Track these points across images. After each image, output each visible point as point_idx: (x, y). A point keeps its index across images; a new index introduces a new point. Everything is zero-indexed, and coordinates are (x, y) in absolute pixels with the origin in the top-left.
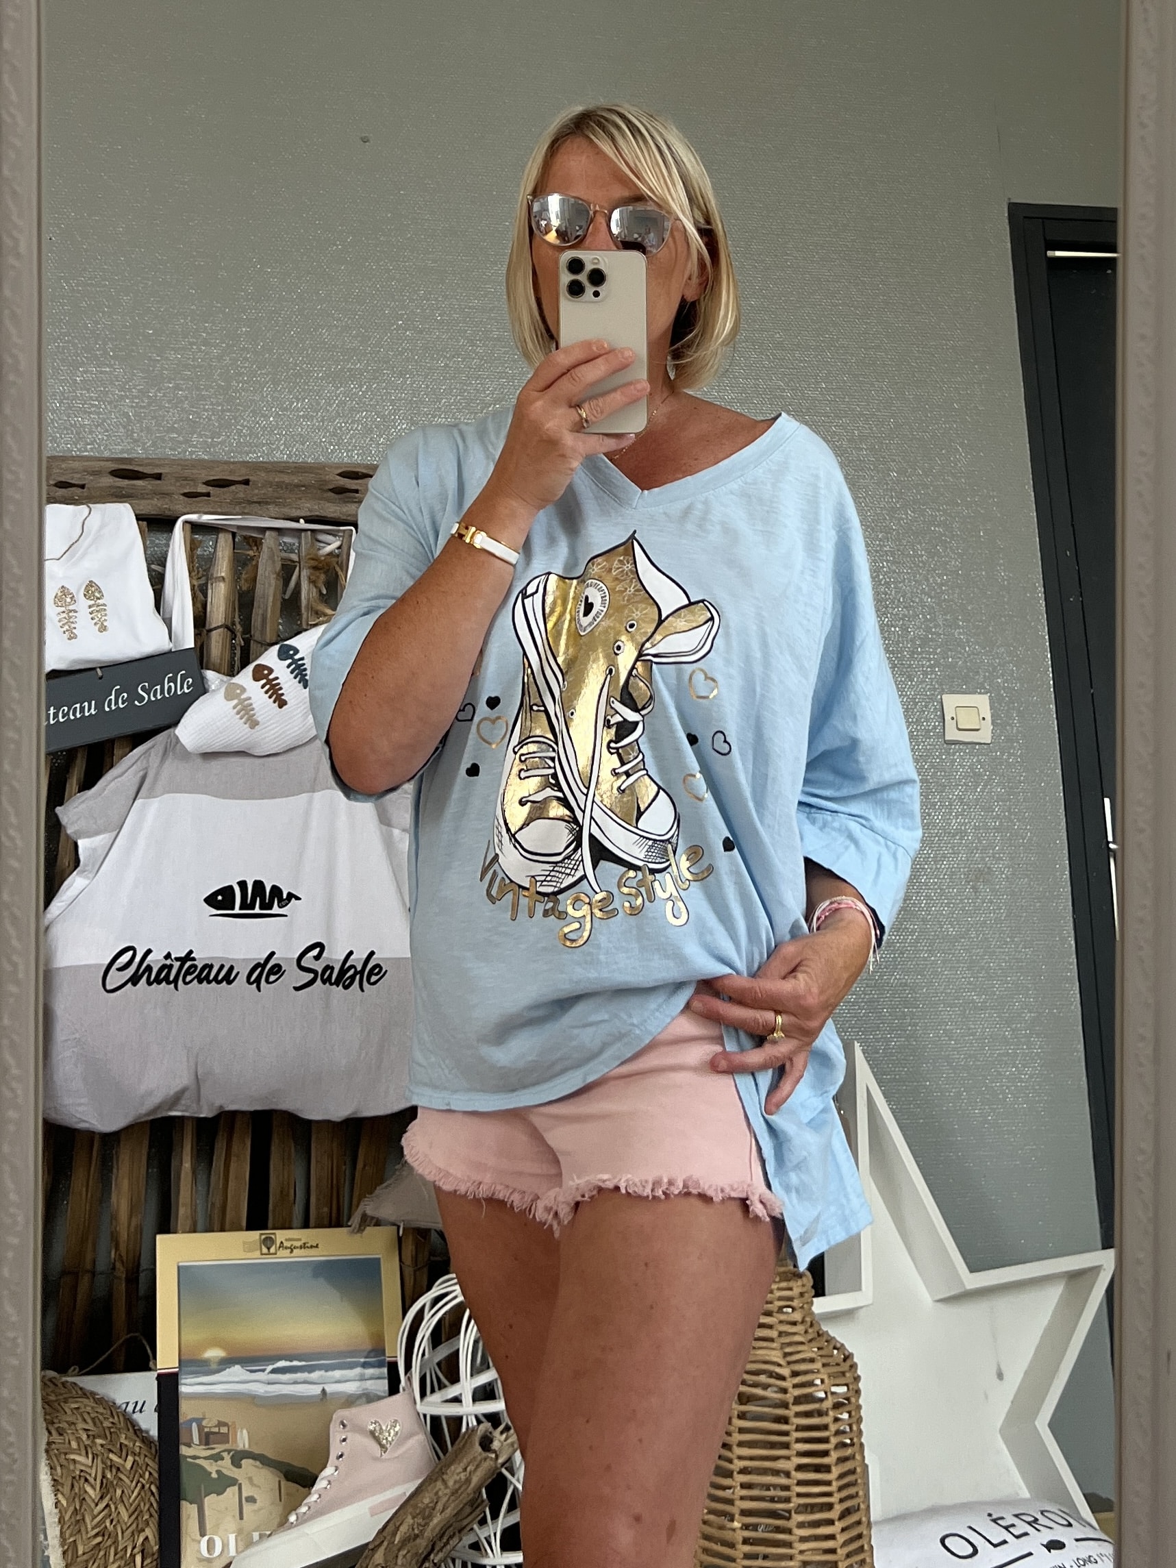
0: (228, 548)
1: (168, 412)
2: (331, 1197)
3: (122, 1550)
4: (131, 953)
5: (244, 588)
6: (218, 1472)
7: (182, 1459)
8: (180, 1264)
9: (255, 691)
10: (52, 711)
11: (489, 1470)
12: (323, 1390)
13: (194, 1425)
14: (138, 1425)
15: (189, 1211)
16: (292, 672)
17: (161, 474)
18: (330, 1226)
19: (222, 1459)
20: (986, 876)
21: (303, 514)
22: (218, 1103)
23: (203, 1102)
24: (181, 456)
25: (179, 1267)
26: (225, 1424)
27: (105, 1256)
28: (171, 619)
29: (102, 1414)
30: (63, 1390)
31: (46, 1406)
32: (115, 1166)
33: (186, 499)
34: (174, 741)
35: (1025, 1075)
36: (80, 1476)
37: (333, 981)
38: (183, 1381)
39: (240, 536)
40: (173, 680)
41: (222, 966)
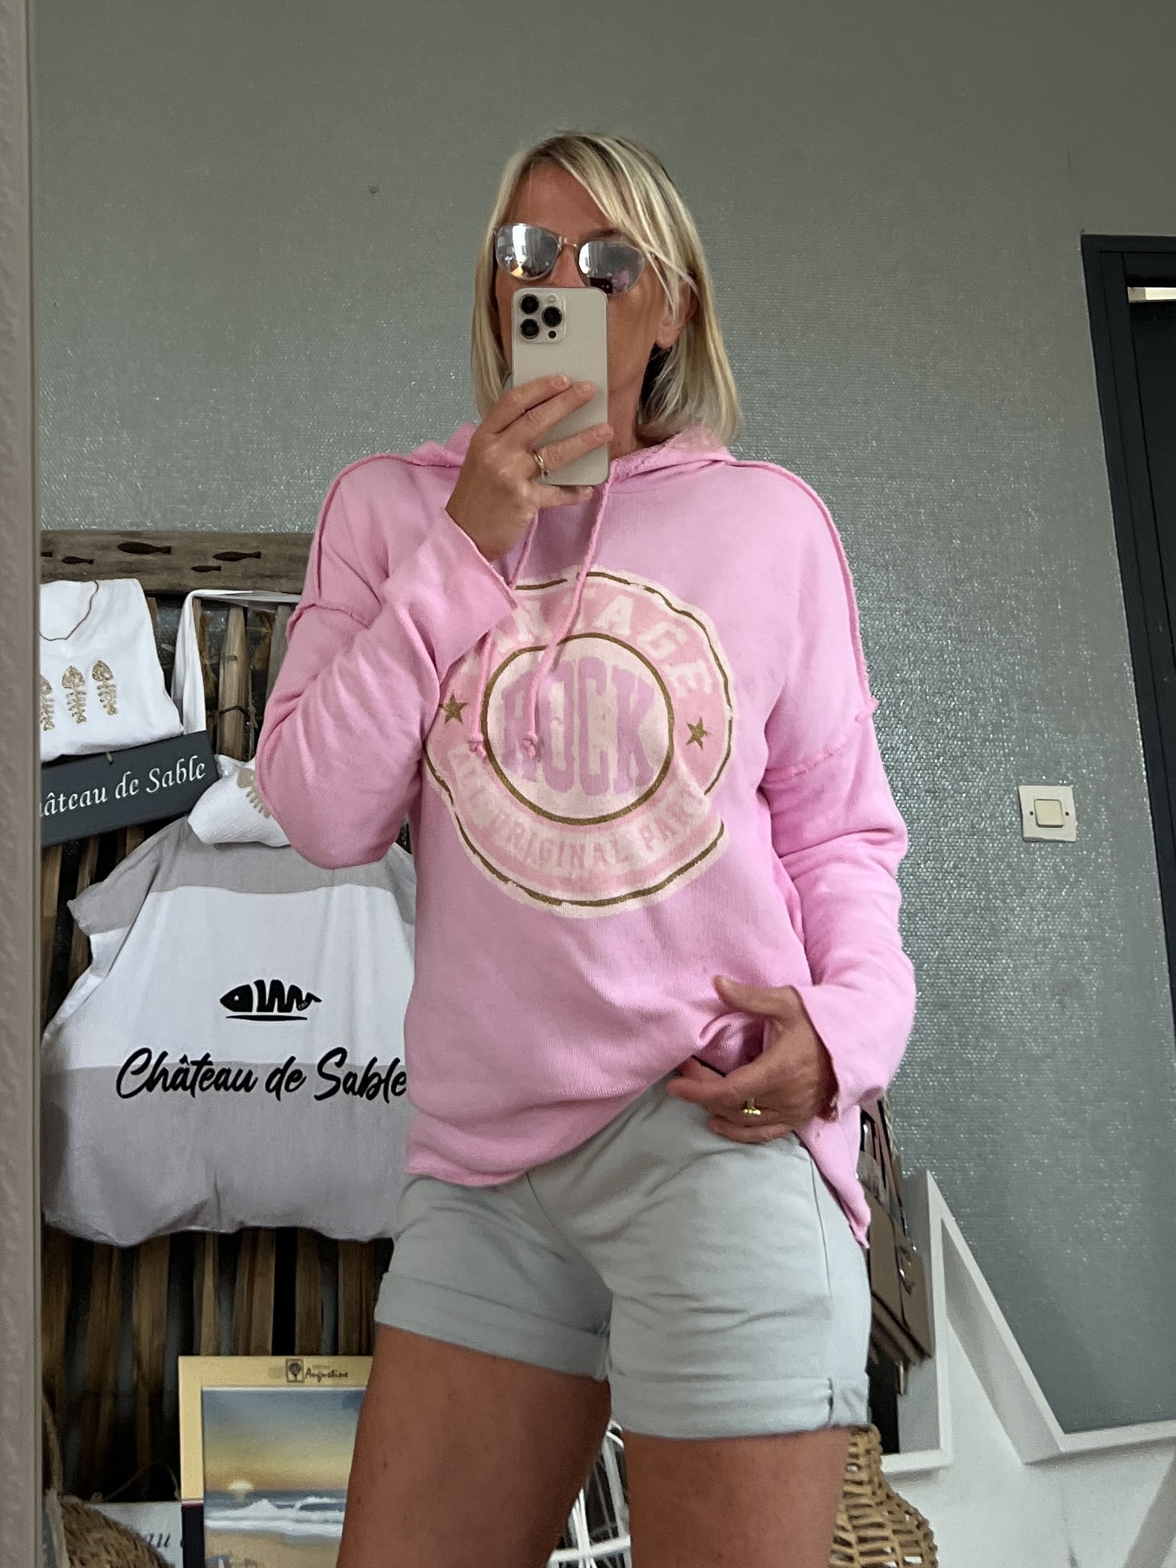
0: (240, 625)
1: (177, 483)
4: (146, 1055)
5: (258, 666)
8: (205, 1389)
10: (62, 798)
14: (163, 1560)
15: (211, 1331)
17: (170, 548)
20: (1074, 990)
22: (239, 1217)
24: (191, 529)
25: (202, 1393)
27: (127, 1375)
28: (182, 701)
29: (125, 1547)
30: (85, 1519)
31: (69, 1535)
32: (135, 1282)
33: (196, 573)
34: (187, 831)
37: (356, 1090)
39: (253, 611)
40: (185, 765)
41: (240, 1072)
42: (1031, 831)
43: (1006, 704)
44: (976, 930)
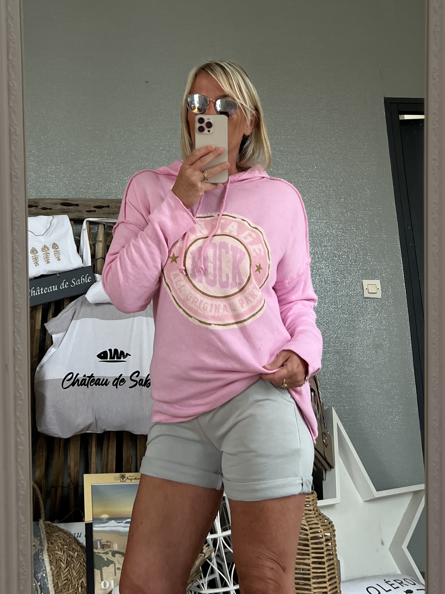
0: (102, 230)
1: (80, 182)
3: (74, 585)
4: (72, 375)
6: (107, 559)
7: (94, 553)
8: (92, 484)
10: (42, 289)
11: (202, 560)
13: (98, 542)
14: (79, 541)
15: (95, 465)
17: (78, 204)
19: (108, 554)
20: (380, 347)
22: (103, 428)
23: (98, 428)
24: (85, 197)
25: (92, 486)
26: (109, 542)
27: (67, 481)
28: (83, 255)
29: (66, 538)
30: (53, 529)
31: (47, 534)
32: (69, 450)
33: (87, 213)
34: (85, 299)
35: (396, 419)
36: (59, 559)
37: (143, 384)
38: (94, 526)
39: (107, 225)
40: (84, 277)
41: (104, 379)
42: (366, 295)
43: (358, 253)
44: (348, 328)
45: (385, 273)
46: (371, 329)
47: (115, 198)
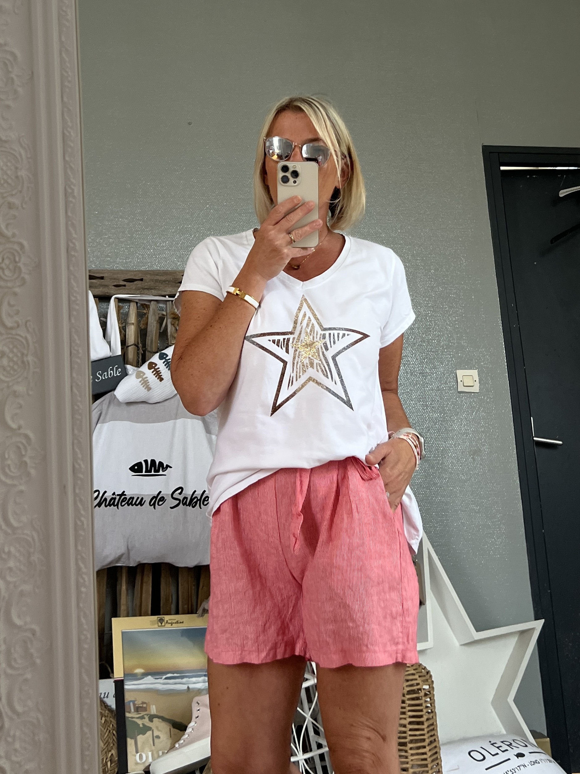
0: (135, 309)
1: (106, 249)
2: (188, 601)
4: (97, 492)
5: (142, 328)
6: (143, 724)
7: (126, 719)
8: (123, 631)
9: (149, 374)
12: (188, 687)
13: (131, 703)
14: (106, 703)
15: (125, 606)
16: (165, 365)
17: (103, 277)
18: (188, 613)
21: (167, 294)
22: (138, 560)
23: (131, 559)
24: (111, 268)
26: (145, 703)
28: (110, 342)
33: (115, 287)
34: (113, 398)
35: (498, 542)
37: (187, 504)
38: (126, 683)
39: (140, 304)
40: (112, 370)
41: (138, 498)
42: (461, 388)
43: (451, 337)
45: (483, 361)
46: (467, 431)
47: (150, 269)
